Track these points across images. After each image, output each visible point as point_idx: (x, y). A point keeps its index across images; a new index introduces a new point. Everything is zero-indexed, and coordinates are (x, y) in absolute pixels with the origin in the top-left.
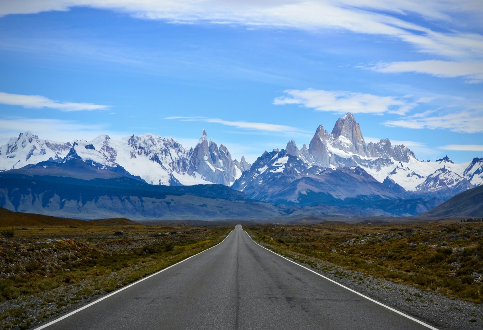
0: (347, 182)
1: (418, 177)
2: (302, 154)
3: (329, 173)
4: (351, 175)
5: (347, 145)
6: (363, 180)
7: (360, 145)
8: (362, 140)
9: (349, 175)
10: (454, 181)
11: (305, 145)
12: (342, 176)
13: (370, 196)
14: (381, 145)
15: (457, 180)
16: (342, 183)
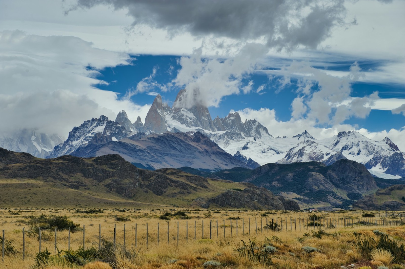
0: (181, 151)
1: (275, 152)
2: (136, 128)
3: (153, 138)
4: (187, 142)
5: (190, 119)
6: (205, 150)
7: (205, 119)
8: (207, 113)
9: (184, 142)
10: (325, 156)
11: (139, 118)
12: (174, 143)
13: (214, 170)
14: (230, 120)
15: (328, 154)
16: (173, 152)
